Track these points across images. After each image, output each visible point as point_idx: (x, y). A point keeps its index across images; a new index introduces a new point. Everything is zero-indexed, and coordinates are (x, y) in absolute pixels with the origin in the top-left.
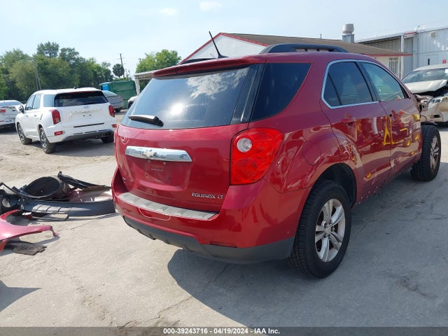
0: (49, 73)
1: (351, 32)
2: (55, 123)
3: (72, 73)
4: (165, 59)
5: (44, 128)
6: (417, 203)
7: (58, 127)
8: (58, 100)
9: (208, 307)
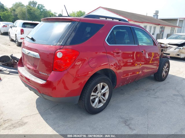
0: (32, 14)
1: (157, 14)
2: (21, 34)
3: (41, 15)
4: (80, 15)
5: (17, 36)
6: (151, 90)
7: (22, 36)
8: (24, 25)
9: (42, 119)
